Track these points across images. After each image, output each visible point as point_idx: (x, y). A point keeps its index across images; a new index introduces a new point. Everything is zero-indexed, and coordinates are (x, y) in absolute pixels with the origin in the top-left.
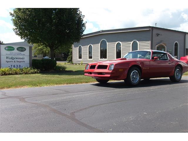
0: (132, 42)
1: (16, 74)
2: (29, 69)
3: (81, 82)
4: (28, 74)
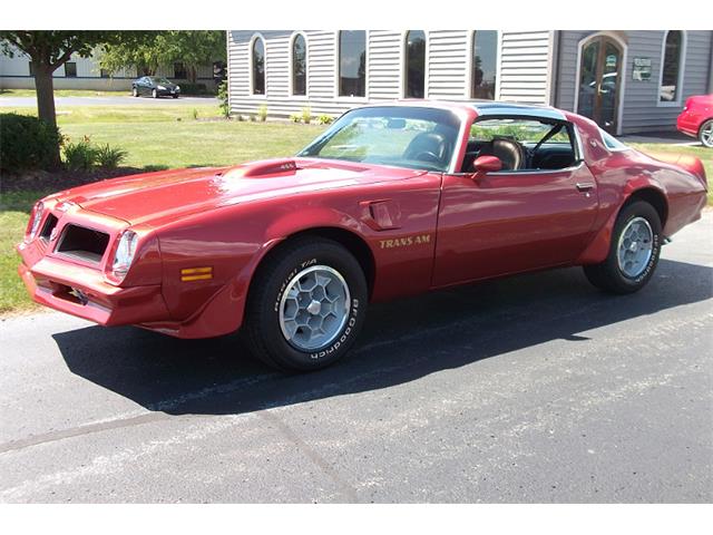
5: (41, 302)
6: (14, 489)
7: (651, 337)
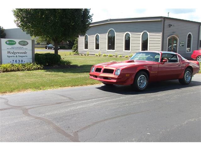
0: (142, 33)
1: (18, 70)
2: (32, 64)
3: (86, 84)
4: (31, 70)
7: (192, 89)
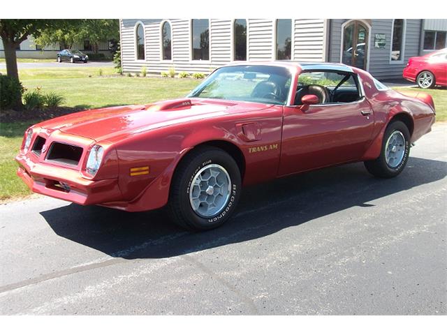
5: (35, 191)
6: (39, 308)
7: (411, 203)
